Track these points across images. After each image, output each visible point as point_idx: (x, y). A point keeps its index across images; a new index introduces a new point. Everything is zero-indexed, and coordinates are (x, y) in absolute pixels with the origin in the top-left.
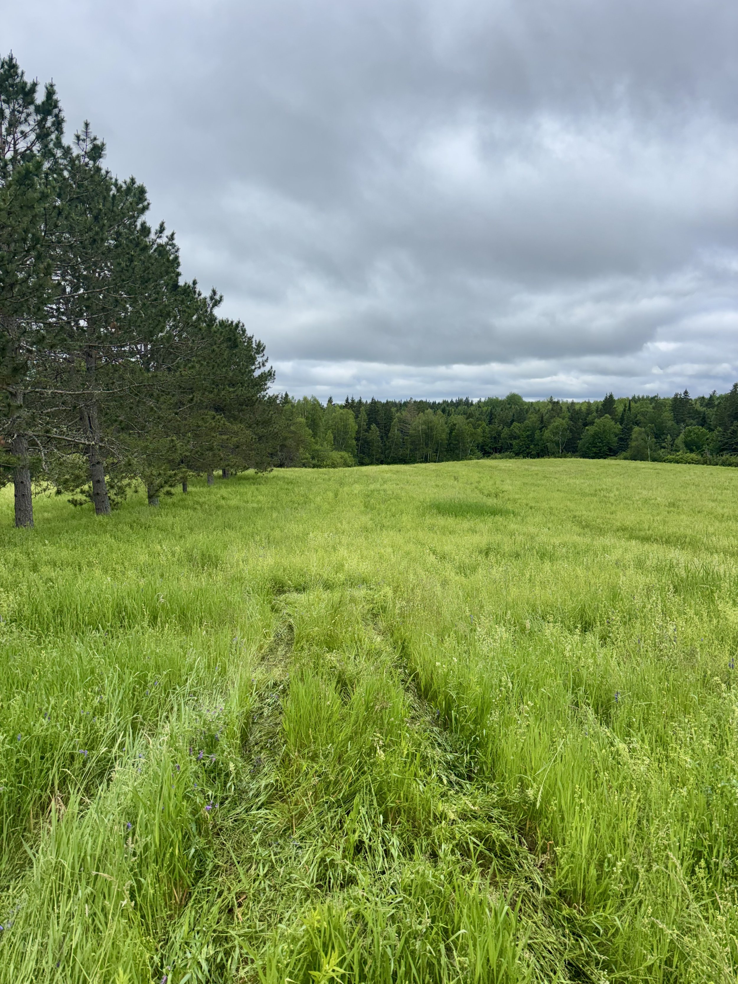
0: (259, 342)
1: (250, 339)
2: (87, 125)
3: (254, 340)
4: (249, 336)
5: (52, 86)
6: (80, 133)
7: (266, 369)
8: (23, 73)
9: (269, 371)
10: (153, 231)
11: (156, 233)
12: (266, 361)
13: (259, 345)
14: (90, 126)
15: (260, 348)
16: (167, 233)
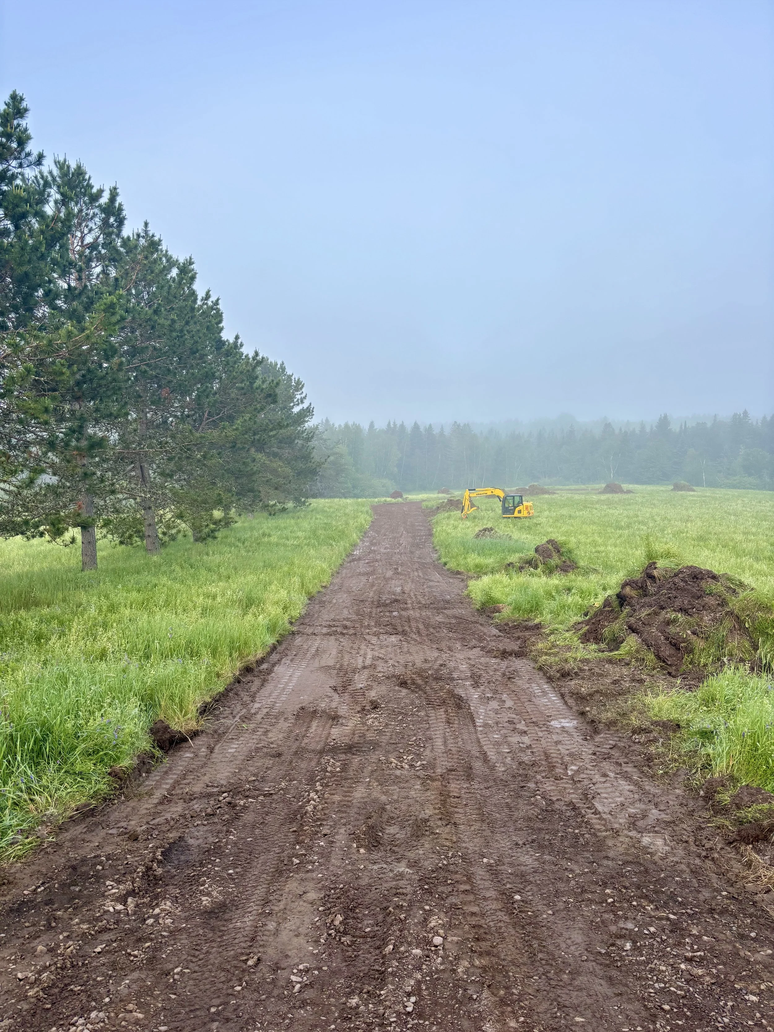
0: (299, 379)
1: (290, 377)
2: (146, 224)
3: (293, 378)
4: (288, 374)
5: (115, 189)
6: (140, 231)
7: (305, 405)
8: (90, 178)
9: (307, 408)
10: (199, 298)
11: (202, 300)
12: (305, 398)
13: (298, 383)
14: (149, 225)
15: (299, 386)
16: (213, 298)
